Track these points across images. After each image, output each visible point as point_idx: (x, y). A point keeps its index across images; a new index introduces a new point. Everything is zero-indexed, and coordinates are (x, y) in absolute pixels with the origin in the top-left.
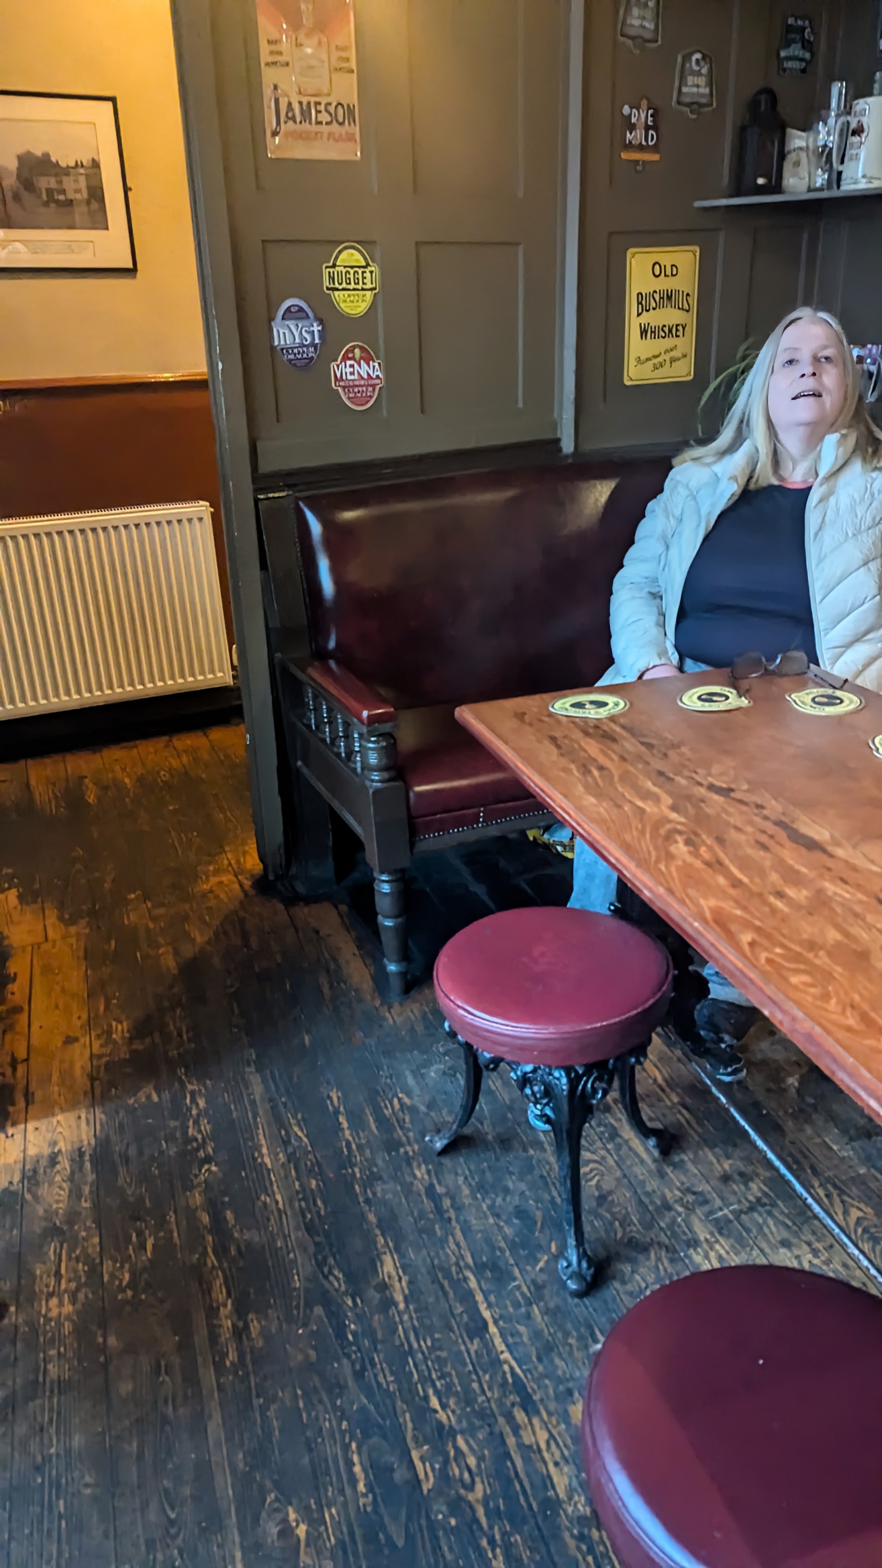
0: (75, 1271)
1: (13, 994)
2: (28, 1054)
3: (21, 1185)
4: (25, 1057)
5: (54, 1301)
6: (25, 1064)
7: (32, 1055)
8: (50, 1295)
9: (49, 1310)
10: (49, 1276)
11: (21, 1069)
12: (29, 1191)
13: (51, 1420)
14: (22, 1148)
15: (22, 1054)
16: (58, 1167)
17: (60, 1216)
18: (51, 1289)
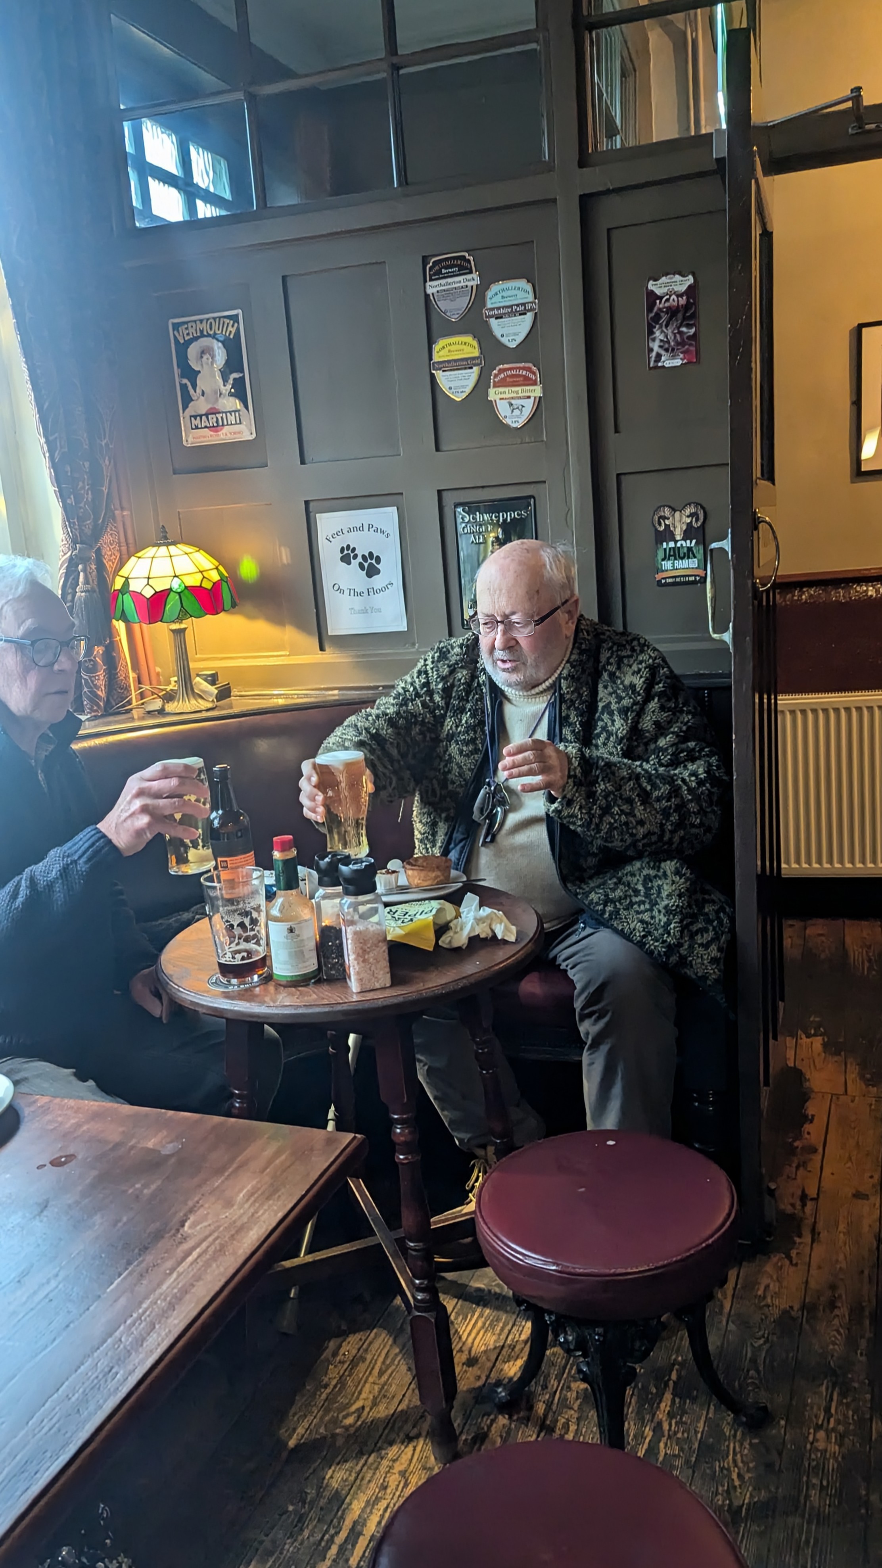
0: (846, 1416)
1: (809, 1133)
2: (818, 1194)
3: (800, 1313)
4: (815, 1196)
5: (821, 1434)
6: (814, 1202)
7: (821, 1196)
8: (818, 1427)
9: (815, 1440)
10: (819, 1409)
11: (810, 1206)
12: (807, 1321)
13: (807, 1542)
14: (805, 1279)
15: (812, 1192)
16: (837, 1312)
17: (834, 1358)
18: (820, 1422)
